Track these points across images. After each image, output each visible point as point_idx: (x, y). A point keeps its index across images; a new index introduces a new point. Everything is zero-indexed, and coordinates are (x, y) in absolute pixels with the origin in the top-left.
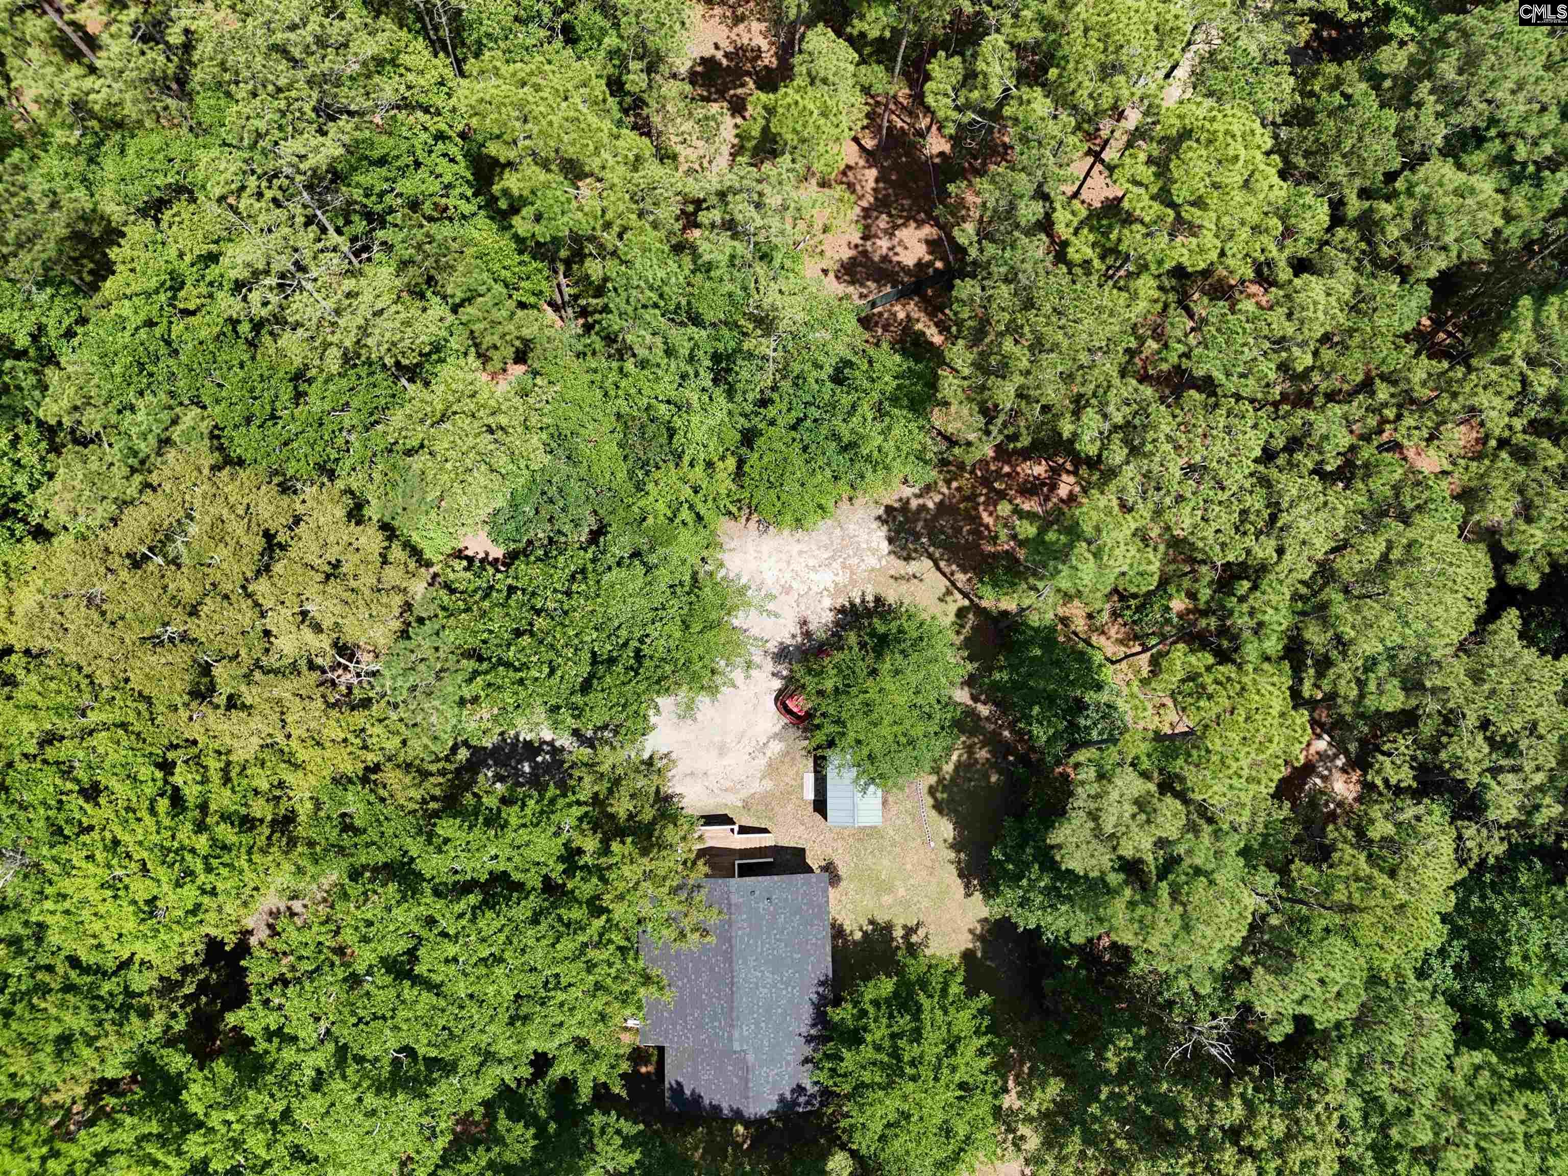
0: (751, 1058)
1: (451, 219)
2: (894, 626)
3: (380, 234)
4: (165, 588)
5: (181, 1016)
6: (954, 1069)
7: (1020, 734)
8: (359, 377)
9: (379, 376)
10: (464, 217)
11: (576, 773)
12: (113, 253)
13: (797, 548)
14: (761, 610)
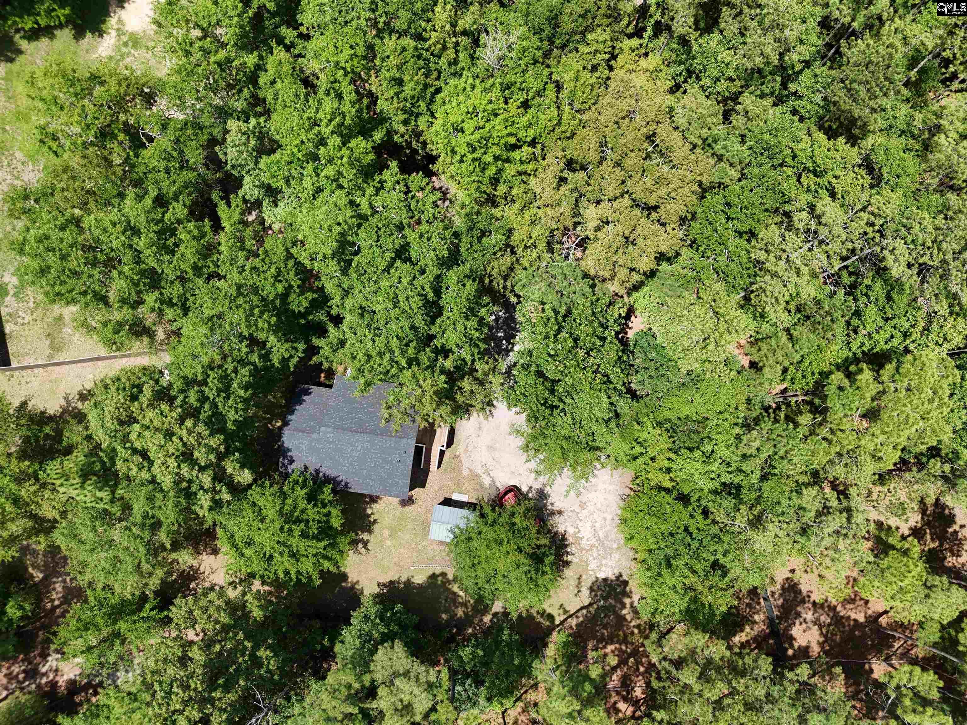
0: (315, 436)
1: (848, 335)
2: (547, 569)
3: (841, 292)
4: (632, 151)
5: (401, 140)
6: (281, 554)
7: (469, 640)
8: (748, 269)
9: (747, 280)
10: (849, 343)
11: (491, 361)
12: (841, 140)
13: (609, 517)
14: (571, 487)
